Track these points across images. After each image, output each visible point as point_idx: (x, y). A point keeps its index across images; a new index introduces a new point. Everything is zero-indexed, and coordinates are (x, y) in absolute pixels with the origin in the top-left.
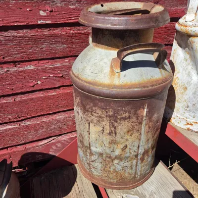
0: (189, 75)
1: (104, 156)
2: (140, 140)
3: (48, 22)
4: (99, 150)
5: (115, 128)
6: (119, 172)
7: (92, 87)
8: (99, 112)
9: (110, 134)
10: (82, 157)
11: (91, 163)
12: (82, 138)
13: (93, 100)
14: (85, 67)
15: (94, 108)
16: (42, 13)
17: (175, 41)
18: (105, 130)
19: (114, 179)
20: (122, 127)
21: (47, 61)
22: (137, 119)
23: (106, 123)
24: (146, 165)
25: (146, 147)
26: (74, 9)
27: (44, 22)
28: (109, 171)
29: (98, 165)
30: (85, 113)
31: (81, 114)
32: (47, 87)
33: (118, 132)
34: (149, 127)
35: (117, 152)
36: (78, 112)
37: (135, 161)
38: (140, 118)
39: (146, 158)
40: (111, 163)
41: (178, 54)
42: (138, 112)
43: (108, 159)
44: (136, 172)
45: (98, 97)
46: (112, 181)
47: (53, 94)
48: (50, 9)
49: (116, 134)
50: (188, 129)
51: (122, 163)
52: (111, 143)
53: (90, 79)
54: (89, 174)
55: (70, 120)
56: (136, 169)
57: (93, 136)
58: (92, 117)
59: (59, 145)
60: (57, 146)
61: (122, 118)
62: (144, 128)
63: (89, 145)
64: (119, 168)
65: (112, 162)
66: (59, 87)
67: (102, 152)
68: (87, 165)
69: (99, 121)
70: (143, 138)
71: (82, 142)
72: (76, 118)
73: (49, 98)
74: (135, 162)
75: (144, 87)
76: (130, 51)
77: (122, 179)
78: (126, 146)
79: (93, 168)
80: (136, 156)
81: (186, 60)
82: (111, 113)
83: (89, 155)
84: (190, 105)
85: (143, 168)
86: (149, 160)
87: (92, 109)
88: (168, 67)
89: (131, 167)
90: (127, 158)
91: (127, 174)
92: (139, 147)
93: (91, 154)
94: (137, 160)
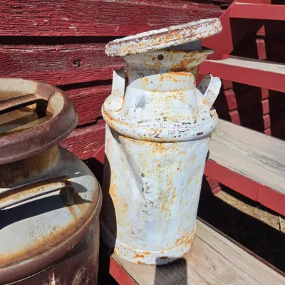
50: (139, 263)
81: (122, 160)
84: (135, 231)
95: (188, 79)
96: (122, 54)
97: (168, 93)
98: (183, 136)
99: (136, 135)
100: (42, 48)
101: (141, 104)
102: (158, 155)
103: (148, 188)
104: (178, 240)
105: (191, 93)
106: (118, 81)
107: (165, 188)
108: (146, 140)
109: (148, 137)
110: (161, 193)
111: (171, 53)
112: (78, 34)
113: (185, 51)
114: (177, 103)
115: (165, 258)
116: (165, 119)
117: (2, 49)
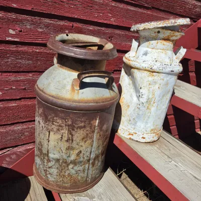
0: (131, 96)
1: (61, 161)
2: (92, 146)
3: (16, 40)
4: (57, 156)
5: (72, 135)
6: (73, 175)
7: (55, 100)
8: (60, 121)
9: (67, 141)
10: (39, 165)
12: (42, 145)
13: (55, 111)
14: (50, 83)
15: (55, 118)
16: (11, 31)
17: (123, 70)
18: (63, 137)
19: (68, 183)
20: (79, 135)
21: (11, 74)
22: (91, 128)
23: (65, 132)
24: (96, 169)
25: (97, 152)
26: (41, 32)
27: (13, 39)
28: (64, 176)
29: (54, 171)
30: (46, 122)
31: (42, 124)
32: (8, 98)
33: (74, 139)
34: (100, 135)
35: (73, 157)
36: (39, 122)
38: (93, 127)
39: (96, 162)
40: (66, 168)
41: (124, 79)
42: (92, 122)
43: (64, 164)
44: (87, 175)
45: (59, 109)
46: (66, 185)
47: (14, 105)
48: (19, 29)
49: (72, 140)
50: (130, 139)
51: (76, 168)
52: (69, 148)
53: (54, 93)
54: (45, 181)
55: (28, 132)
57: (52, 143)
58: (53, 126)
59: (14, 157)
60: (11, 158)
61: (78, 127)
62: (96, 136)
63: (48, 152)
64: (73, 172)
65: (68, 166)
66: (20, 99)
67: (59, 158)
68: (43, 172)
69: (58, 130)
70: (95, 144)
71: (40, 150)
73: (9, 108)
74: (87, 166)
75: (97, 103)
76: (87, 75)
77: (75, 182)
78: (81, 152)
79: (50, 174)
80: (89, 161)
81: (129, 84)
82: (70, 123)
83: (46, 162)
84: (131, 119)
85: (94, 172)
86: (99, 164)
87: (53, 119)
88: (116, 89)
89: (84, 171)
90: (81, 162)
91: (79, 178)
92: (91, 153)
93: (49, 161)
94: (89, 164)
95: (170, 45)
96: (141, 29)
97: (160, 51)
98: (164, 71)
99: (141, 68)
100: (97, 28)
101: (146, 54)
102: (150, 79)
103: (142, 95)
104: (152, 130)
105: (170, 53)
106: (135, 44)
107: (150, 96)
108: (145, 70)
109: (147, 68)
110: (148, 99)
111: (164, 31)
112: (114, 23)
113: (171, 30)
114: (163, 55)
115: (144, 138)
116: (156, 61)
117: (80, 25)
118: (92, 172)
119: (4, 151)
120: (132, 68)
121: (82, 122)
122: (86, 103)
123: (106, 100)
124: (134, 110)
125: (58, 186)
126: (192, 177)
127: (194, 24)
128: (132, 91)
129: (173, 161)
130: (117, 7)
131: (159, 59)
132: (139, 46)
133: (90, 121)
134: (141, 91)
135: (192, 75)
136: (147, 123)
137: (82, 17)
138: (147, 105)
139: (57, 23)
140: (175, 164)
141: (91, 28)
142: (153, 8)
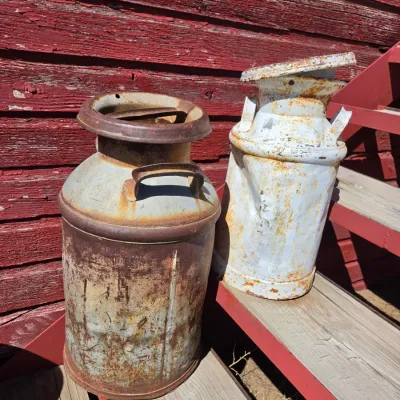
0: (247, 209)
1: (109, 338)
2: (168, 308)
3: (26, 109)
4: (101, 328)
6: (134, 366)
7: (91, 222)
8: (102, 261)
9: (118, 299)
10: (72, 345)
11: (86, 353)
12: (74, 308)
13: (92, 242)
14: (83, 189)
15: (94, 256)
16: (17, 94)
18: (110, 292)
19: (125, 381)
20: (139, 287)
21: (20, 172)
22: (162, 274)
23: (113, 280)
24: (181, 353)
25: (179, 321)
26: (74, 92)
27: (21, 108)
28: (117, 366)
29: (98, 356)
30: (79, 263)
31: (72, 266)
32: (16, 217)
33: (131, 296)
34: (183, 288)
35: (131, 331)
36: (67, 262)
37: (161, 345)
38: (166, 272)
39: (180, 340)
40: (120, 351)
42: (164, 262)
43: (115, 344)
44: (163, 365)
45: (100, 238)
46: (123, 384)
47: (26, 229)
48: (32, 89)
49: (128, 298)
50: (248, 292)
51: (138, 351)
52: (121, 314)
53: (88, 209)
54: (83, 376)
55: (56, 279)
56: (163, 361)
57: (91, 304)
58: (91, 271)
59: (30, 327)
60: (25, 330)
61: (138, 272)
62: (173, 289)
63: (84, 319)
64: (133, 358)
65: (123, 349)
66: (38, 218)
67: (105, 332)
68: (79, 359)
69: (101, 277)
70: (173, 305)
71: (72, 316)
72: (65, 273)
73: (18, 236)
74: (160, 347)
75: (171, 225)
76: (149, 173)
77: (138, 378)
78: (145, 320)
79: (90, 361)
80: (163, 337)
81: (243, 185)
82: (121, 264)
83: (82, 338)
84: (248, 254)
85: (175, 359)
86: (186, 343)
87: (90, 258)
88: (212, 194)
89: (155, 357)
90: (147, 340)
91: (147, 370)
92: (166, 321)
93: (87, 336)
94: (164, 344)
95: (317, 106)
96: (257, 78)
97: (296, 118)
98: (305, 157)
99: (260, 152)
100: (179, 77)
101: (269, 126)
102: (279, 174)
103: (266, 206)
104: (291, 275)
105: (319, 121)
106: (249, 106)
107: (282, 208)
108: (269, 158)
109: (271, 154)
110: (278, 214)
111: (301, 79)
112: (214, 66)
113: (315, 78)
114: (303, 127)
115: (275, 291)
116: (289, 139)
117: (147, 74)
118: (173, 359)
119: (12, 316)
120: (244, 153)
121: (144, 262)
122: (150, 226)
123: (190, 218)
124: (253, 235)
125: (106, 385)
126: (370, 372)
127: (382, 55)
128: (248, 197)
129: (333, 339)
130: (219, 35)
131: (296, 135)
132: (257, 110)
133: (159, 261)
134: (263, 197)
135: (386, 157)
136: (279, 261)
137: (150, 59)
138: (277, 226)
139: (103, 73)
140: (338, 344)
141: (169, 77)
142: (293, 31)
